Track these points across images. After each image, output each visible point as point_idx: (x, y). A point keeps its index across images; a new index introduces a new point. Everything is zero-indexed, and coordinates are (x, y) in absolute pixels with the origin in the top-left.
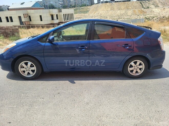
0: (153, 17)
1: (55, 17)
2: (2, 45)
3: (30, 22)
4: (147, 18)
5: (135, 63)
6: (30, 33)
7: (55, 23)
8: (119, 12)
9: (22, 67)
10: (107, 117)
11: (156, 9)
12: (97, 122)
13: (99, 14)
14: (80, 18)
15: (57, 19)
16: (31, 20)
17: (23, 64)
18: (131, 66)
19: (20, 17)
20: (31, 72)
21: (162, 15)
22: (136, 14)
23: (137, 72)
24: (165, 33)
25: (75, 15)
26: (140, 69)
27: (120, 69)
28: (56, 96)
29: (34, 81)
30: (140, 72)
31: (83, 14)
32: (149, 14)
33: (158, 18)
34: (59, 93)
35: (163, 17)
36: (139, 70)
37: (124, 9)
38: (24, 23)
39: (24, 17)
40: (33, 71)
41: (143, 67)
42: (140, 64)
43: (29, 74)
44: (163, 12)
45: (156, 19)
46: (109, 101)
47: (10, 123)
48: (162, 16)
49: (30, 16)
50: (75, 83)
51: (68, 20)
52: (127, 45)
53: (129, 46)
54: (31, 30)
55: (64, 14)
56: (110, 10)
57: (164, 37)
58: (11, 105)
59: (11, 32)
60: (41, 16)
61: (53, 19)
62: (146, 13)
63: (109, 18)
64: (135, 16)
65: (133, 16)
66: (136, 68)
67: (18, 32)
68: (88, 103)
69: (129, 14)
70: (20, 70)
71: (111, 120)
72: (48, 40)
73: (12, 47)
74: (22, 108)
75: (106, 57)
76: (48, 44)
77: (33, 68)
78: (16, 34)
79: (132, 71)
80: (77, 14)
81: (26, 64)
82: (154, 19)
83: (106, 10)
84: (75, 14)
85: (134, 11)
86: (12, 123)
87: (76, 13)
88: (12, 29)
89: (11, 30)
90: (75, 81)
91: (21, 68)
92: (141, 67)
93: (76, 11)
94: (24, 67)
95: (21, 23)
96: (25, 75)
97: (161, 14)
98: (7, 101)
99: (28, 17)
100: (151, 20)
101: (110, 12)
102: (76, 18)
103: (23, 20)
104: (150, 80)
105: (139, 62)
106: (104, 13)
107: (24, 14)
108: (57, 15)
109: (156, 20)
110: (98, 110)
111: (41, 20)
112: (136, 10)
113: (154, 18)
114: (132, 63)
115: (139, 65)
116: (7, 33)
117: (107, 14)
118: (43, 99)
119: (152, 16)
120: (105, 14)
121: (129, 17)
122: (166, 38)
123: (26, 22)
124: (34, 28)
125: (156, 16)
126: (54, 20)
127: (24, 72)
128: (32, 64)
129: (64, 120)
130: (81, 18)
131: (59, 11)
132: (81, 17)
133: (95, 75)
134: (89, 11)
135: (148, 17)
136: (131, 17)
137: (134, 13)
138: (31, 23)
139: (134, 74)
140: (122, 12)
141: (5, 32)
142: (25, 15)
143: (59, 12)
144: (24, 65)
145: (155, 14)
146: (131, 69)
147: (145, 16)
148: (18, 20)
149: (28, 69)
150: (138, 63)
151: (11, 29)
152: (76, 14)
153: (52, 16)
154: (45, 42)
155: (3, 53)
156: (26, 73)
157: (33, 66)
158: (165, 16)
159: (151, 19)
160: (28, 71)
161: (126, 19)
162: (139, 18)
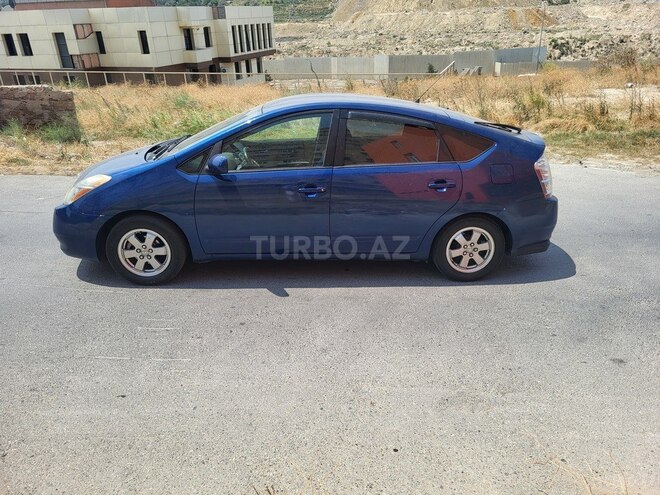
0: (583, 42)
1: (199, 39)
2: (27, 163)
3: (101, 56)
4: (559, 42)
5: (468, 235)
6: (107, 105)
7: (198, 61)
8: (449, 17)
9: (129, 247)
10: (374, 382)
11: (597, 9)
12: (349, 393)
13: (374, 25)
14: (296, 38)
15: (208, 44)
16: (102, 50)
17: (130, 237)
18: (455, 245)
19: (59, 37)
20: (154, 263)
21: (619, 33)
22: (516, 28)
23: (472, 262)
24: (604, 119)
25: (276, 25)
26: (483, 254)
27: (424, 254)
28: (234, 331)
29: (164, 290)
30: (482, 263)
31: (310, 25)
32: (566, 29)
33: (600, 45)
34: (242, 324)
35: (622, 41)
36: (477, 258)
37: (471, 4)
38: (75, 59)
39: (77, 38)
40: (161, 259)
41: (490, 246)
42: (482, 239)
43: (148, 266)
44: (622, 21)
45: (593, 48)
46: (383, 343)
47: (123, 396)
48: (616, 35)
49: (99, 35)
50: (287, 295)
51: (249, 49)
52: (443, 181)
53: (448, 187)
54: (109, 91)
55: (233, 27)
56: (417, 9)
57: (598, 132)
58: (115, 356)
59: (44, 107)
60: (143, 35)
61: (190, 45)
62: (555, 21)
63: (410, 42)
64: (511, 35)
65: (503, 34)
66: (470, 249)
67: (72, 111)
68: (324, 350)
69: (490, 28)
70: (123, 256)
71: (385, 388)
72: (207, 167)
73: (97, 186)
74: (146, 363)
75: (385, 214)
76: (206, 178)
77: (160, 251)
78: (65, 117)
79: (458, 260)
80: (286, 24)
81: (141, 237)
82: (586, 47)
83: (399, 8)
84: (275, 21)
85: (511, 15)
86: (129, 398)
87: (279, 19)
88: (51, 99)
89: (47, 103)
90: (287, 290)
91: (126, 248)
92: (484, 247)
93: (281, 12)
94: (132, 248)
95: (66, 58)
96: (137, 269)
97: (612, 27)
98: (98, 343)
99: (93, 36)
100: (575, 51)
101: (415, 17)
102: (283, 39)
103: (73, 48)
104: (511, 287)
105: (477, 232)
106: (393, 19)
107: (75, 26)
108: (206, 30)
109: (595, 52)
110: (352, 367)
111: (146, 50)
112: (517, 9)
113: (587, 44)
114: (459, 237)
115: (479, 242)
116: (31, 113)
117: (405, 25)
118: (199, 340)
119: (578, 34)
120: (397, 25)
121: (488, 38)
122: (602, 138)
123: (85, 58)
124: (119, 85)
125: (594, 37)
126: (197, 52)
127: (134, 261)
128: (157, 238)
129: (264, 389)
130: (302, 38)
131: (214, 13)
132: (301, 35)
133: (347, 270)
134: (332, 11)
135: (563, 41)
136: (499, 39)
137: (510, 22)
138: (106, 60)
139: (463, 268)
140: (462, 16)
141: (25, 111)
142: (79, 28)
143: (215, 18)
144: (134, 241)
145: (592, 26)
146: (456, 253)
147: (551, 35)
148: (51, 47)
149: (145, 253)
150: (476, 237)
151: (46, 97)
152: (281, 21)
153: (188, 33)
154: (198, 171)
155: (70, 203)
156: (140, 264)
157: (162, 244)
158: (627, 37)
159: (573, 48)
160: (146, 260)
161: (478, 45)
162: (526, 44)
